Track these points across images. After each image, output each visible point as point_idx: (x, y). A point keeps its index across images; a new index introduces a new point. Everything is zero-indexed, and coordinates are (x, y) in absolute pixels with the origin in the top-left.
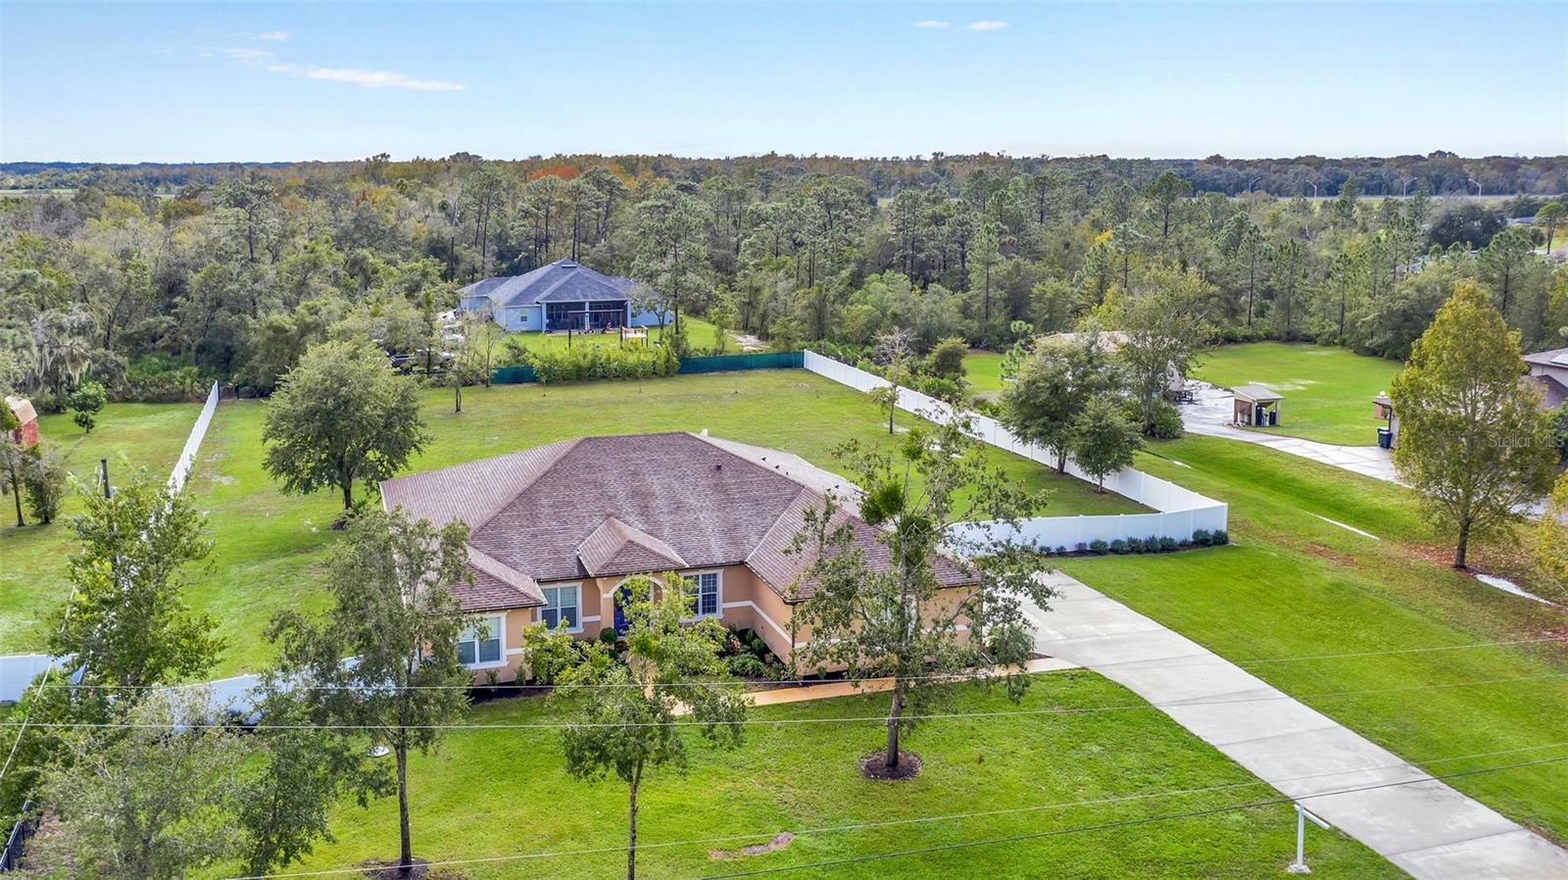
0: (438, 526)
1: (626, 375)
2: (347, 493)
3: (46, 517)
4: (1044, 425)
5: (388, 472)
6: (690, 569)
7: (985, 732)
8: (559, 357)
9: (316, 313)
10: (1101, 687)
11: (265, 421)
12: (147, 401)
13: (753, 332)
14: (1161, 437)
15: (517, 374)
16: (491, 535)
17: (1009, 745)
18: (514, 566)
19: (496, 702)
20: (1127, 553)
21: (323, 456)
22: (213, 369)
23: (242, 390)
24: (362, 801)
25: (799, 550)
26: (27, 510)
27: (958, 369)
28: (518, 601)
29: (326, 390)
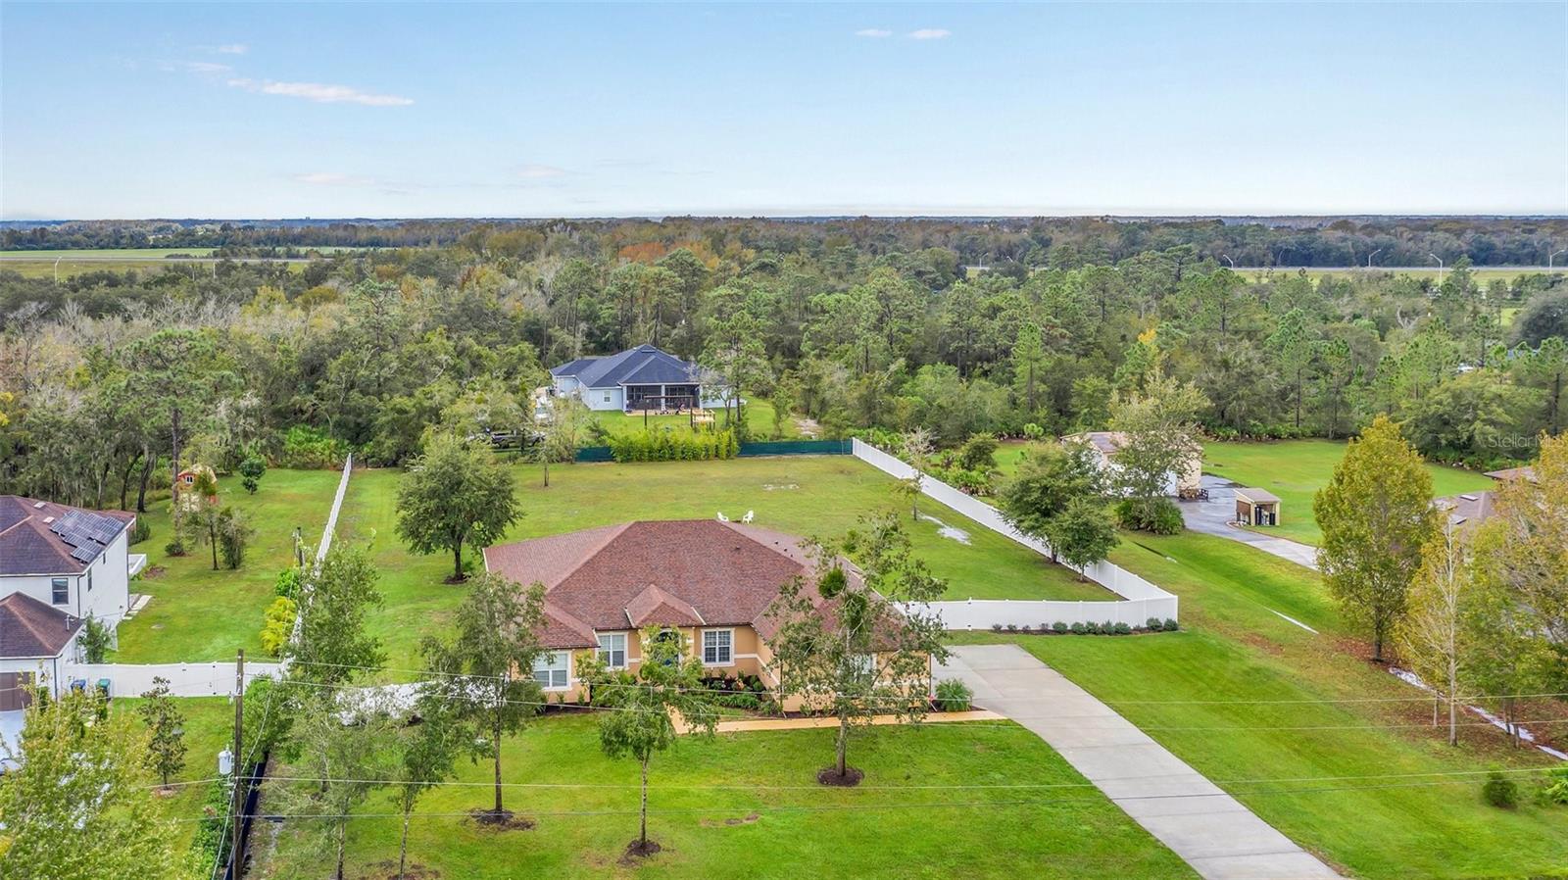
0: (526, 587)
1: (689, 455)
2: (458, 555)
3: (234, 562)
4: (1037, 520)
5: (489, 539)
6: (708, 626)
7: (917, 760)
8: (633, 439)
9: (431, 398)
10: (1017, 733)
11: (397, 496)
12: (295, 467)
13: (814, 417)
14: (1161, 533)
15: (597, 454)
16: (564, 594)
17: (933, 769)
18: (580, 618)
19: (564, 716)
20: (1084, 633)
21: (440, 525)
22: (346, 442)
23: (369, 461)
24: (474, 760)
25: (776, 615)
26: (221, 557)
27: (989, 462)
28: (579, 643)
29: (444, 473)
